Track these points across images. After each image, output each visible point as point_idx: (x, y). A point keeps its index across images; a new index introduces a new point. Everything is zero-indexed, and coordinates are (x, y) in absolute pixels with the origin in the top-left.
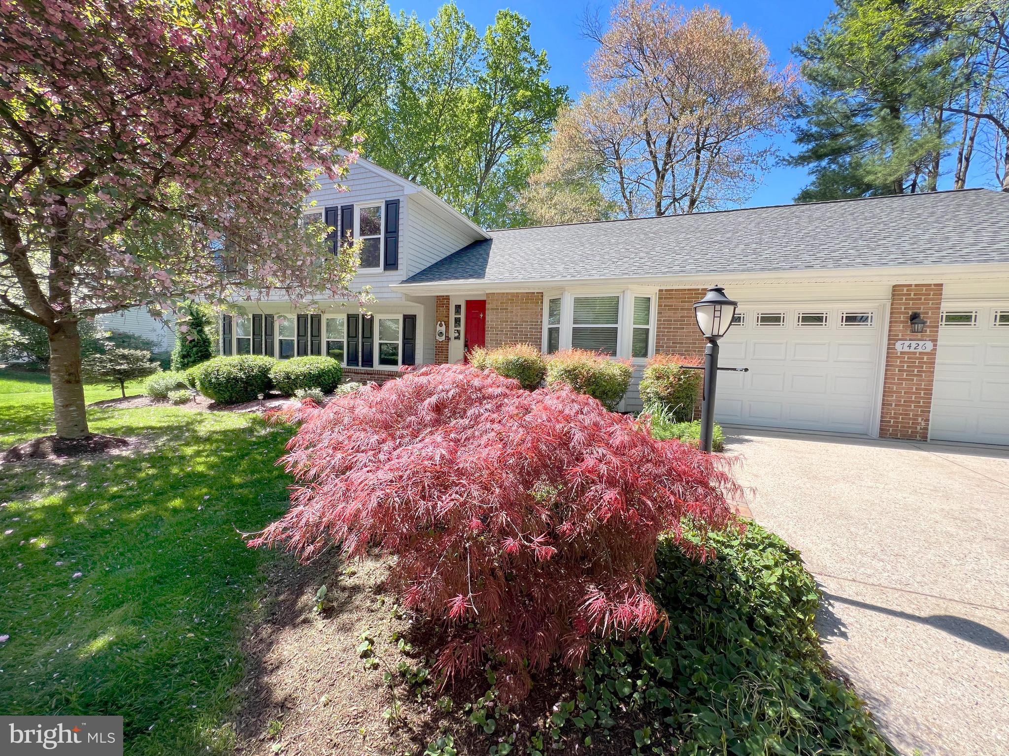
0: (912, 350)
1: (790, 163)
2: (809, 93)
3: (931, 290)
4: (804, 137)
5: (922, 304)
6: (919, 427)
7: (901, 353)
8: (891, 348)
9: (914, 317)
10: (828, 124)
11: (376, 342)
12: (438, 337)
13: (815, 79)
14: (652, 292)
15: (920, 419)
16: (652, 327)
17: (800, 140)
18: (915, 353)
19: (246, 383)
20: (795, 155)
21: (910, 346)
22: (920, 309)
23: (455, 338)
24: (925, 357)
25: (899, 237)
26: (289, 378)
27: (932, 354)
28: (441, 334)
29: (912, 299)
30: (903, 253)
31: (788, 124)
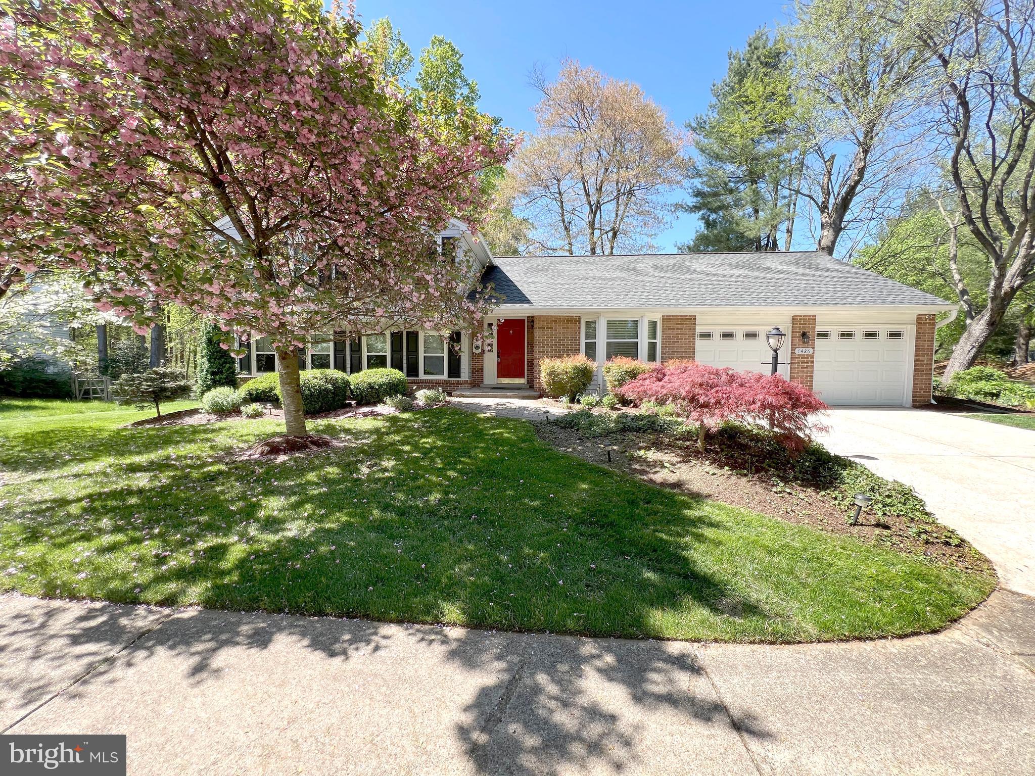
1: (686, 210)
2: (700, 161)
3: (810, 319)
4: (698, 194)
5: (807, 327)
7: (798, 355)
8: (793, 352)
9: (804, 335)
10: (716, 185)
11: (421, 355)
12: (474, 350)
13: (703, 151)
14: (657, 317)
16: (659, 341)
17: (696, 196)
18: (804, 355)
19: (333, 393)
20: (691, 205)
21: (802, 351)
22: (806, 329)
23: (489, 351)
24: (809, 358)
25: (789, 286)
26: (372, 388)
27: (813, 355)
28: (477, 347)
29: (802, 324)
30: (796, 297)
31: (686, 183)
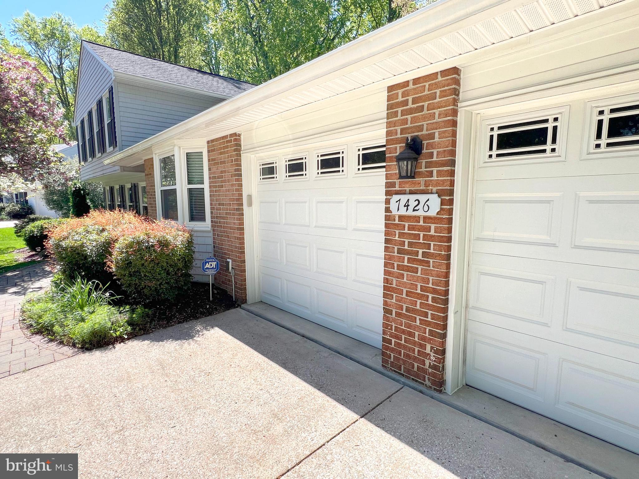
0: (410, 213)
3: (437, 86)
5: (424, 118)
6: (427, 362)
7: (401, 218)
8: (387, 208)
15: (428, 347)
16: (206, 186)
18: (417, 219)
21: (407, 206)
22: (420, 128)
24: (433, 226)
29: (411, 111)
